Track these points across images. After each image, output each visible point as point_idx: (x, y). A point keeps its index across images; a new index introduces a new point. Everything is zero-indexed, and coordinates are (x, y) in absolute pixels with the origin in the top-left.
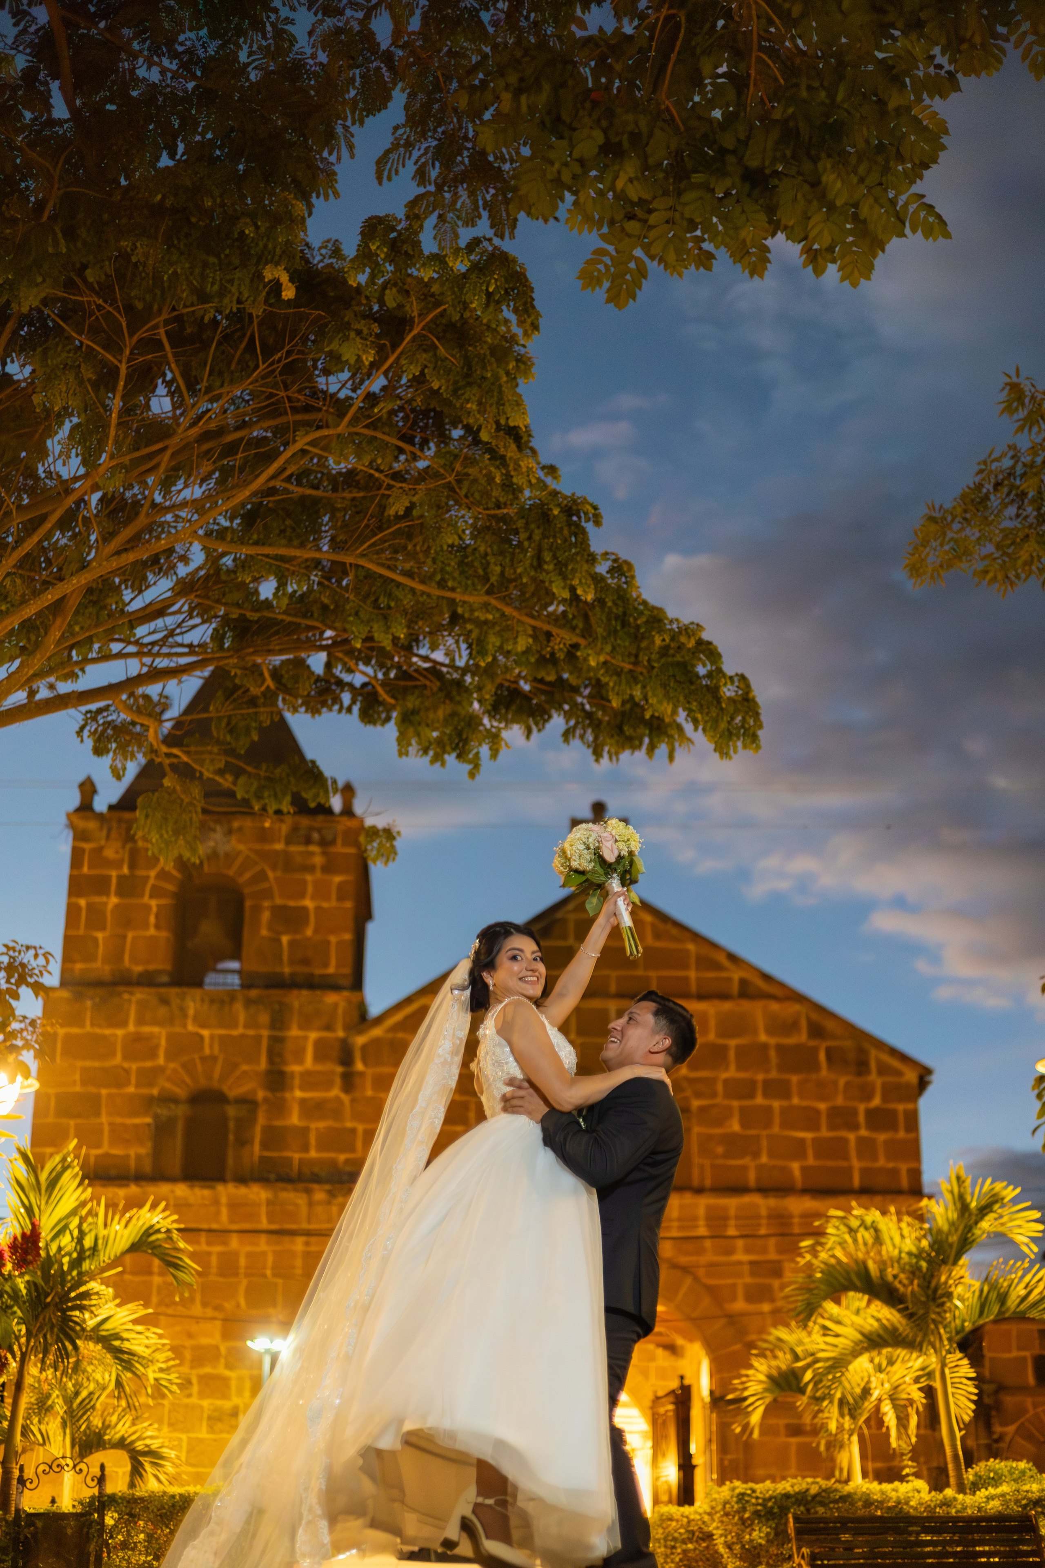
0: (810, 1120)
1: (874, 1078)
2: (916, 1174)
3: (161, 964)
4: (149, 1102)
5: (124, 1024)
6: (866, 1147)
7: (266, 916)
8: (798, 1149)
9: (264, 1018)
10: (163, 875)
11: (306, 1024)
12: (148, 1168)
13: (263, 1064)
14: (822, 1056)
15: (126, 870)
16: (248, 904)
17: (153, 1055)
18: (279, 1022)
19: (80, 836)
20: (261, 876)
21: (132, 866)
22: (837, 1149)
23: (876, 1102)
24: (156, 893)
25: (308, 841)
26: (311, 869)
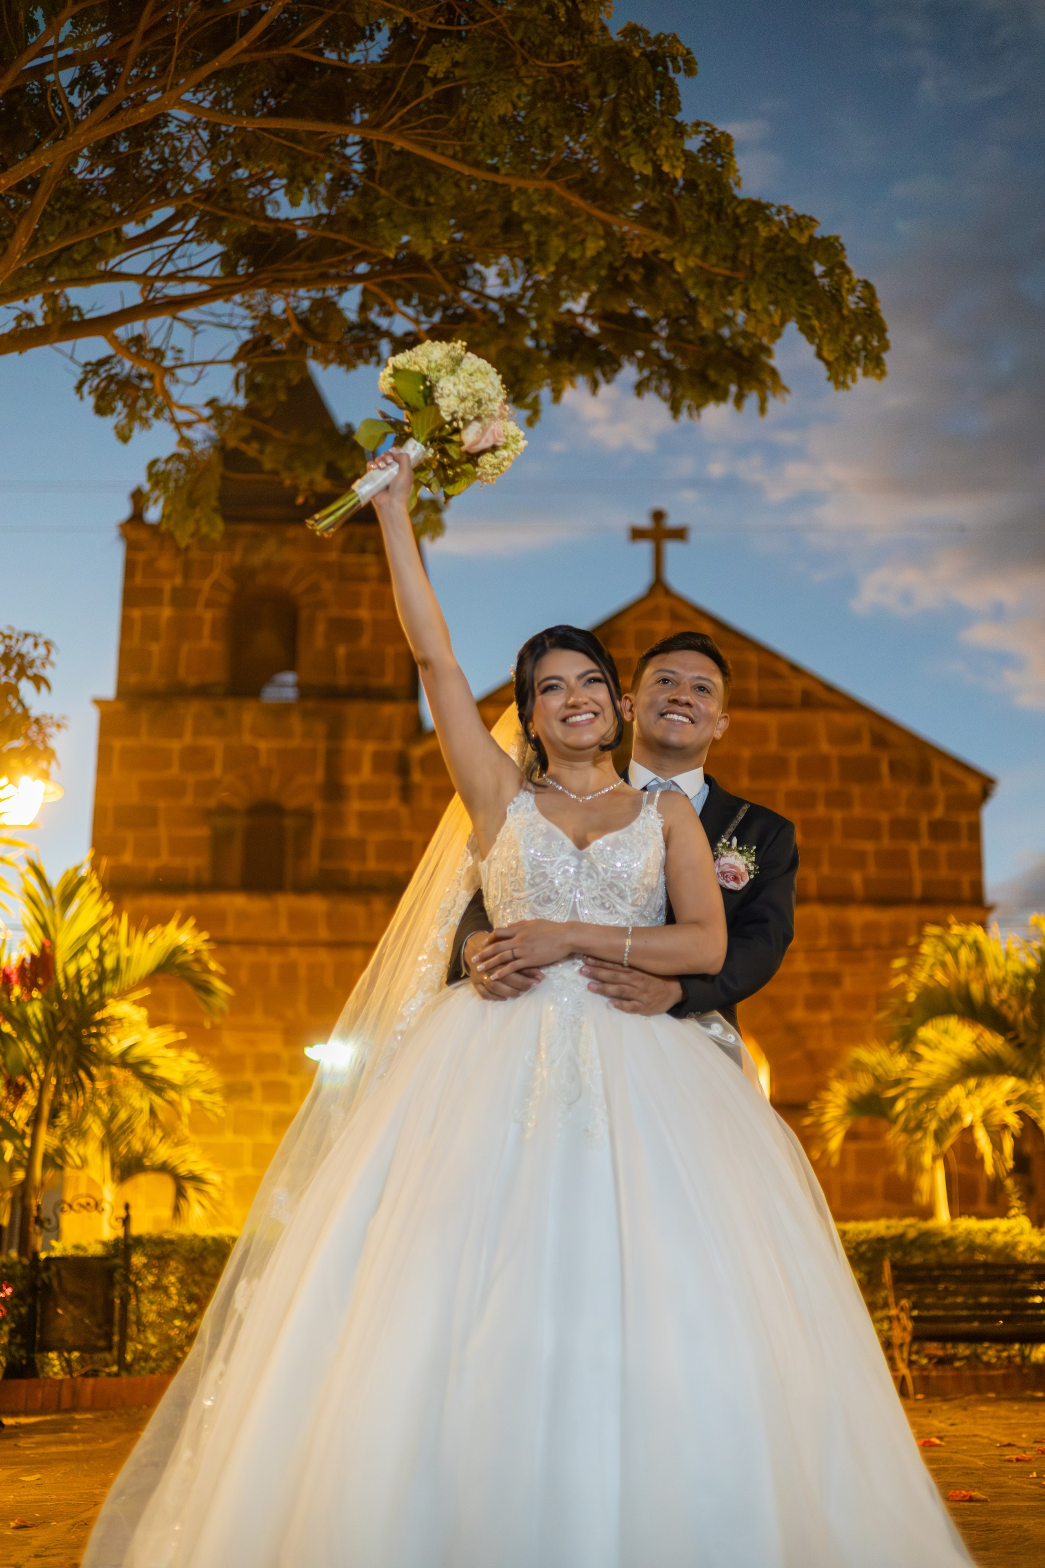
0: (872, 830)
1: (937, 789)
2: (977, 886)
3: (217, 674)
4: (207, 814)
5: (180, 735)
6: (928, 859)
7: (321, 628)
8: (859, 860)
9: (320, 728)
10: (216, 585)
11: (363, 735)
12: (206, 877)
13: (319, 775)
14: (885, 768)
15: (178, 581)
16: (304, 614)
17: (209, 764)
18: (335, 733)
19: (132, 547)
20: (315, 588)
21: (186, 576)
22: (898, 859)
23: (939, 812)
24: (209, 604)
25: (362, 551)
26: (364, 579)
